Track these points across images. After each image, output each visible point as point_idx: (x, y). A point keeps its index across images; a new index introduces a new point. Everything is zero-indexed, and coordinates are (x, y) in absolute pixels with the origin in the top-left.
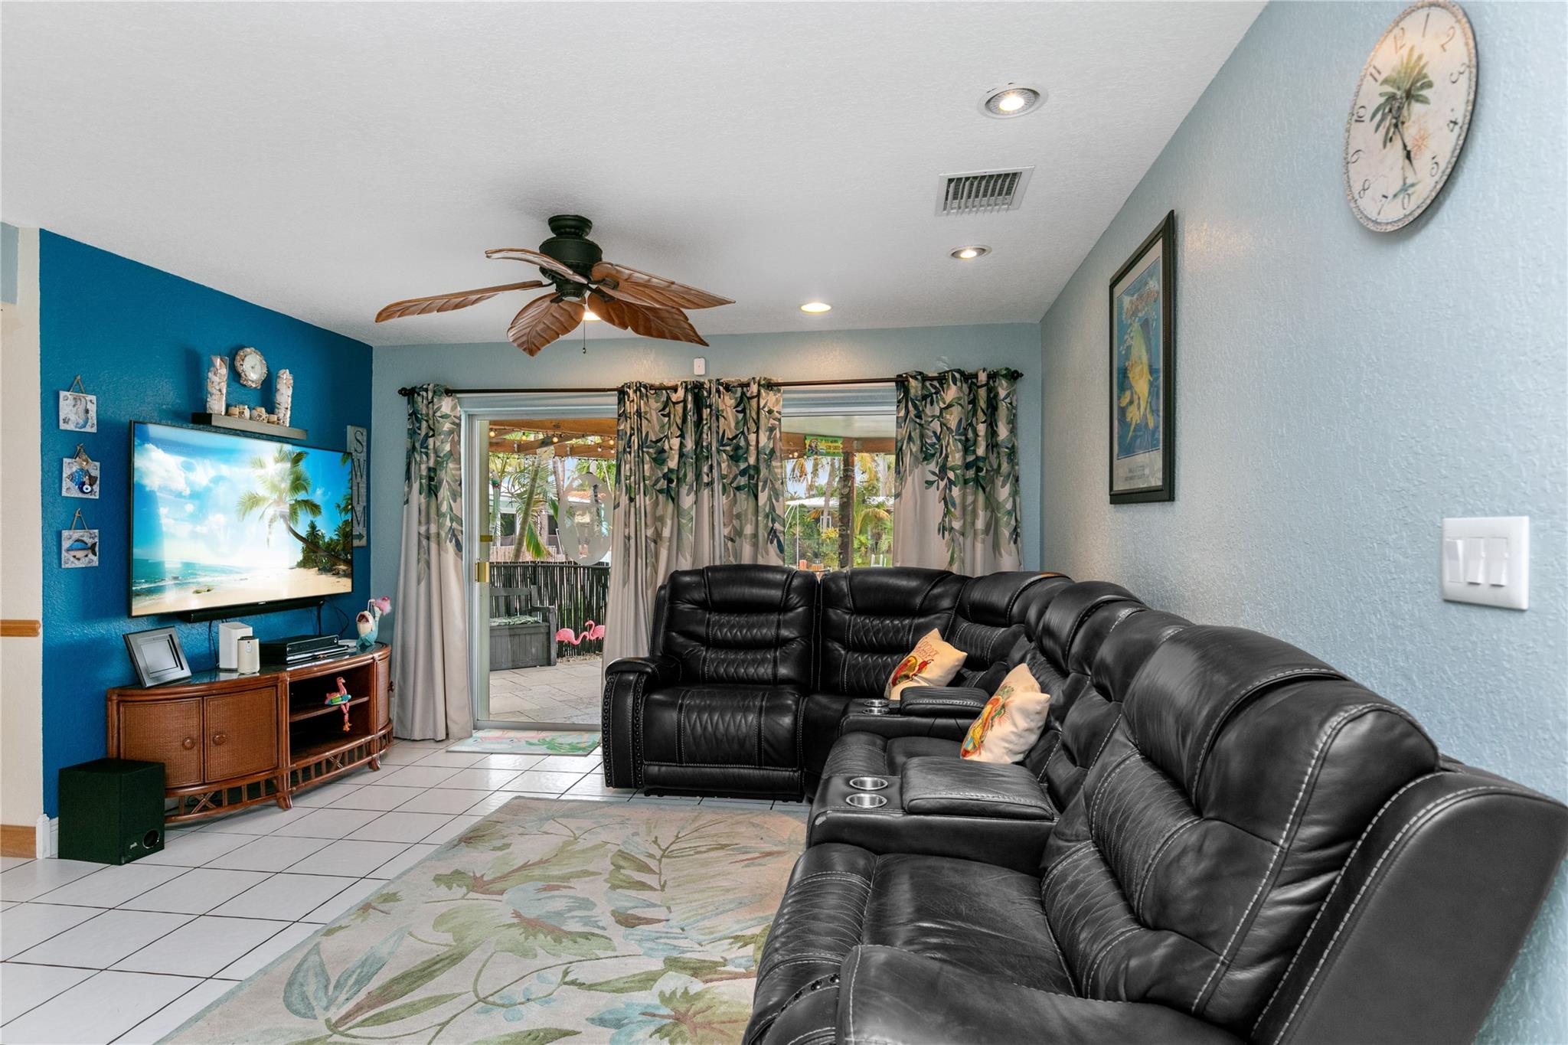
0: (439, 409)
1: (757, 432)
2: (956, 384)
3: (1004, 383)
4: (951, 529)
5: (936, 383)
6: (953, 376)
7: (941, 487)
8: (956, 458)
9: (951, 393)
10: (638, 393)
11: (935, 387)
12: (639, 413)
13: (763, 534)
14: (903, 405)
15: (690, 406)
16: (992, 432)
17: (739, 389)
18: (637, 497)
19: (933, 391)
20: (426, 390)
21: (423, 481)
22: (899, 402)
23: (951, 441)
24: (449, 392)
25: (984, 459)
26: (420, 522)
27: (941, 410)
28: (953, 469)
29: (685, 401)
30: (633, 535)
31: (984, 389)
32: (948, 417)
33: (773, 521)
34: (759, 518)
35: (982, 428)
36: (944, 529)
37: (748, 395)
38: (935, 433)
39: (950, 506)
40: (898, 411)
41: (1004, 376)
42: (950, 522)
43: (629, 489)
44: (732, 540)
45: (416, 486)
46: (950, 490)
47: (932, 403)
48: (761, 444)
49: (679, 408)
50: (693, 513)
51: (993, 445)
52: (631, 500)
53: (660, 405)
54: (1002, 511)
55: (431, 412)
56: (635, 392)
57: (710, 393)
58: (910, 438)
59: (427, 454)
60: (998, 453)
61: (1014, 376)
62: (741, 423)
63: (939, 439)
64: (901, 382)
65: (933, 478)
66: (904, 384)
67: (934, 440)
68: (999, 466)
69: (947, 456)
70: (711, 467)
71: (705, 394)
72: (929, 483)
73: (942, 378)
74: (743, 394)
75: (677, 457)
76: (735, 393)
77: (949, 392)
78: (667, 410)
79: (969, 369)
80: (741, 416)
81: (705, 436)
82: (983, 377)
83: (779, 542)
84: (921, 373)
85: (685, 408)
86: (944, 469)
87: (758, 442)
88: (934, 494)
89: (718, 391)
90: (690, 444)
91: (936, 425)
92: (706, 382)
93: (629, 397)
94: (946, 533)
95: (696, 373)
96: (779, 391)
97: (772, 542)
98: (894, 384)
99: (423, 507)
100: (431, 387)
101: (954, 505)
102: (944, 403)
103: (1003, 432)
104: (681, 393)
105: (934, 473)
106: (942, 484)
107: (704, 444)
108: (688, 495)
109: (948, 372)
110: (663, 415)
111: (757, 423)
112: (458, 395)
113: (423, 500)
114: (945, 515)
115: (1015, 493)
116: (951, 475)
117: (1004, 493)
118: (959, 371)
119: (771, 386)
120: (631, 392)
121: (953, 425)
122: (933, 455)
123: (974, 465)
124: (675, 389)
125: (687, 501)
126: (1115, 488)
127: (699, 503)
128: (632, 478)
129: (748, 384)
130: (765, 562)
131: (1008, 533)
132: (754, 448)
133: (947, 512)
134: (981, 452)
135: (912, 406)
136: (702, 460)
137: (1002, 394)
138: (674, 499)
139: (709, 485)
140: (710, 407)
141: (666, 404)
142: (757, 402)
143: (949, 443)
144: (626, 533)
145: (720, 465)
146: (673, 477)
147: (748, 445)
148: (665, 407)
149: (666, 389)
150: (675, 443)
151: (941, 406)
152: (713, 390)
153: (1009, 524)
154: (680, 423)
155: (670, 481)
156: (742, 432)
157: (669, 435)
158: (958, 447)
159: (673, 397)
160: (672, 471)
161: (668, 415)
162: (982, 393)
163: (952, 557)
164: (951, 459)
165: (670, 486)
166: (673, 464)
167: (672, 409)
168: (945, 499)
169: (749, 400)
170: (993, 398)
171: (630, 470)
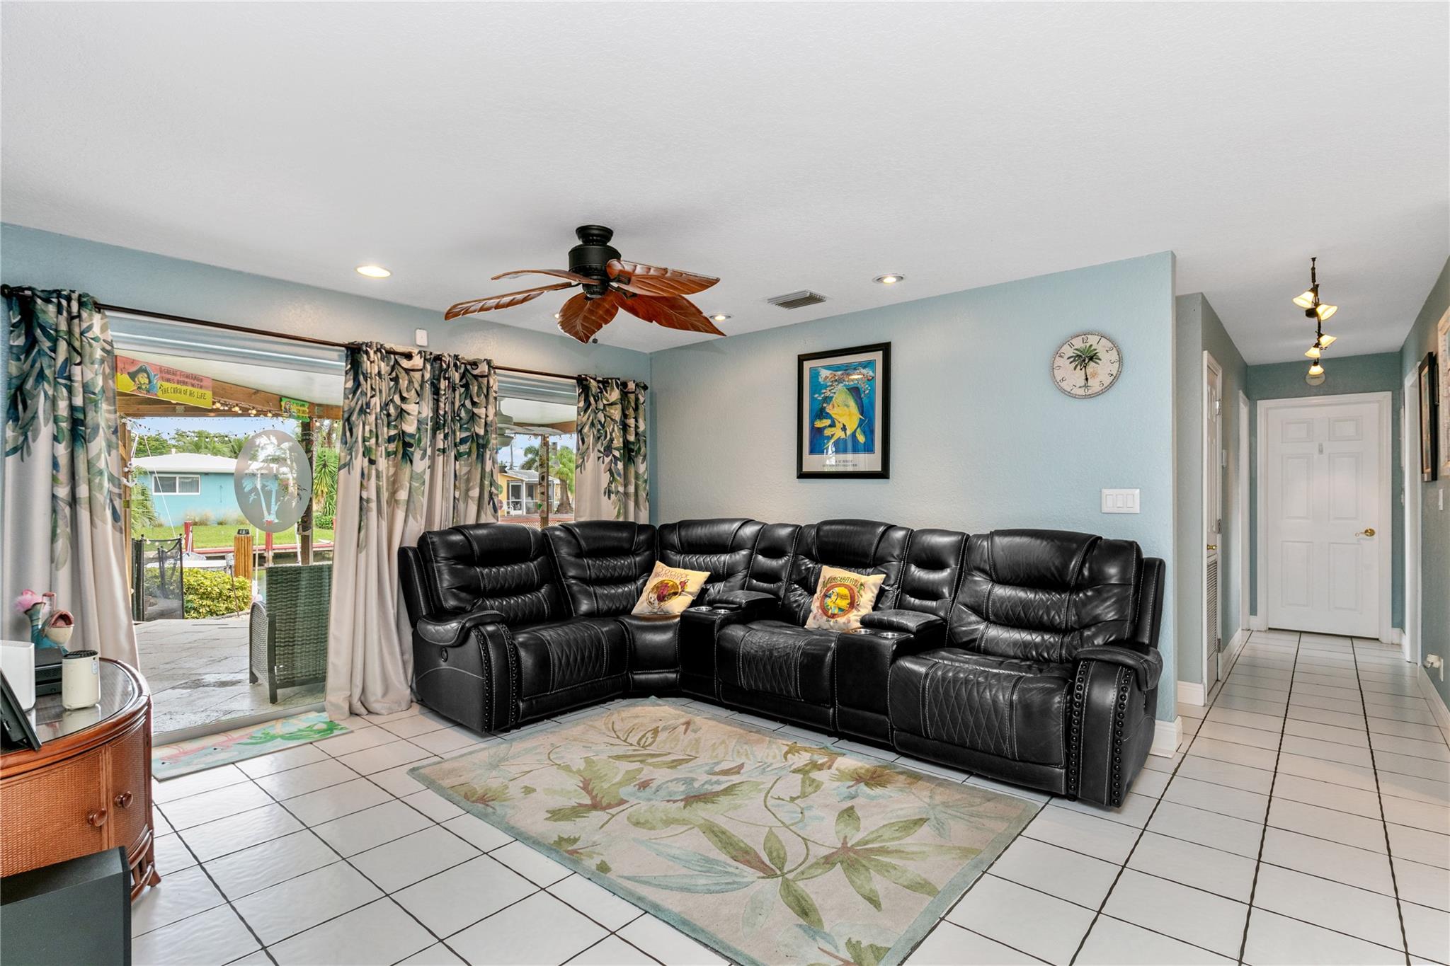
0: (90, 328)
1: (486, 407)
2: (616, 388)
3: (641, 391)
4: (618, 492)
5: (601, 385)
6: (617, 383)
7: (608, 463)
8: (618, 443)
10: (379, 354)
11: (600, 388)
12: (379, 374)
13: (485, 498)
14: (582, 398)
15: (427, 376)
16: (637, 427)
18: (381, 459)
19: (599, 390)
21: (64, 425)
22: (580, 396)
23: (616, 429)
25: (633, 443)
26: (54, 480)
27: (604, 405)
28: (616, 449)
29: (423, 370)
30: (373, 496)
31: (632, 395)
32: (612, 411)
33: (491, 485)
34: (485, 482)
35: (631, 422)
36: (610, 492)
37: (475, 372)
38: (600, 422)
39: (614, 475)
40: (579, 402)
41: (641, 388)
42: (616, 487)
43: (367, 452)
44: (459, 504)
46: (616, 464)
47: (598, 399)
49: (417, 375)
51: (637, 434)
52: (372, 462)
54: (642, 480)
56: (375, 352)
57: (448, 366)
60: (639, 440)
61: (645, 388)
62: (464, 397)
63: (603, 426)
64: (582, 381)
65: (601, 455)
66: (583, 384)
67: (600, 427)
68: (640, 449)
69: (612, 440)
70: (446, 436)
71: (443, 366)
72: (600, 459)
73: (605, 383)
74: (469, 370)
75: (416, 422)
76: (460, 369)
77: (612, 393)
78: (394, 374)
79: (624, 379)
80: (463, 390)
81: (441, 405)
82: (631, 386)
83: (494, 503)
84: (595, 377)
85: (423, 376)
86: (609, 449)
87: (487, 416)
88: (602, 466)
89: (455, 365)
90: (427, 412)
91: (602, 416)
92: (446, 355)
93: (369, 358)
94: (613, 496)
97: (490, 504)
98: (575, 381)
99: (63, 461)
100: (75, 296)
101: (619, 475)
102: (608, 401)
103: (642, 427)
104: (417, 362)
105: (602, 452)
106: (607, 460)
107: (440, 413)
108: (422, 459)
109: (612, 379)
110: (391, 379)
111: (487, 397)
112: (109, 312)
113: (62, 450)
114: (611, 482)
115: (647, 469)
116: (617, 454)
117: (642, 468)
119: (494, 368)
120: (371, 352)
121: (616, 417)
122: (601, 438)
123: (627, 446)
124: (409, 356)
125: (420, 465)
126: (805, 469)
127: (432, 467)
128: (373, 441)
129: (474, 364)
130: (483, 521)
131: (645, 495)
132: (483, 421)
133: (613, 480)
134: (632, 438)
135: (592, 399)
136: (437, 427)
137: (642, 399)
138: (411, 462)
139: (444, 451)
140: (449, 379)
141: (393, 369)
142: (488, 382)
143: (613, 430)
144: (365, 496)
145: (454, 432)
146: (412, 441)
147: (473, 417)
148: (392, 371)
149: (395, 353)
150: (411, 408)
151: (605, 402)
152: (452, 365)
153: (645, 488)
154: (418, 389)
155: (407, 445)
156: (463, 405)
157: (397, 399)
158: (619, 433)
159: (406, 363)
160: (412, 436)
161: (396, 380)
162: (632, 397)
163: (619, 513)
164: (615, 442)
165: (404, 447)
166: (410, 427)
167: (403, 374)
168: (610, 470)
169: (476, 377)
170: (637, 399)
171: (371, 431)
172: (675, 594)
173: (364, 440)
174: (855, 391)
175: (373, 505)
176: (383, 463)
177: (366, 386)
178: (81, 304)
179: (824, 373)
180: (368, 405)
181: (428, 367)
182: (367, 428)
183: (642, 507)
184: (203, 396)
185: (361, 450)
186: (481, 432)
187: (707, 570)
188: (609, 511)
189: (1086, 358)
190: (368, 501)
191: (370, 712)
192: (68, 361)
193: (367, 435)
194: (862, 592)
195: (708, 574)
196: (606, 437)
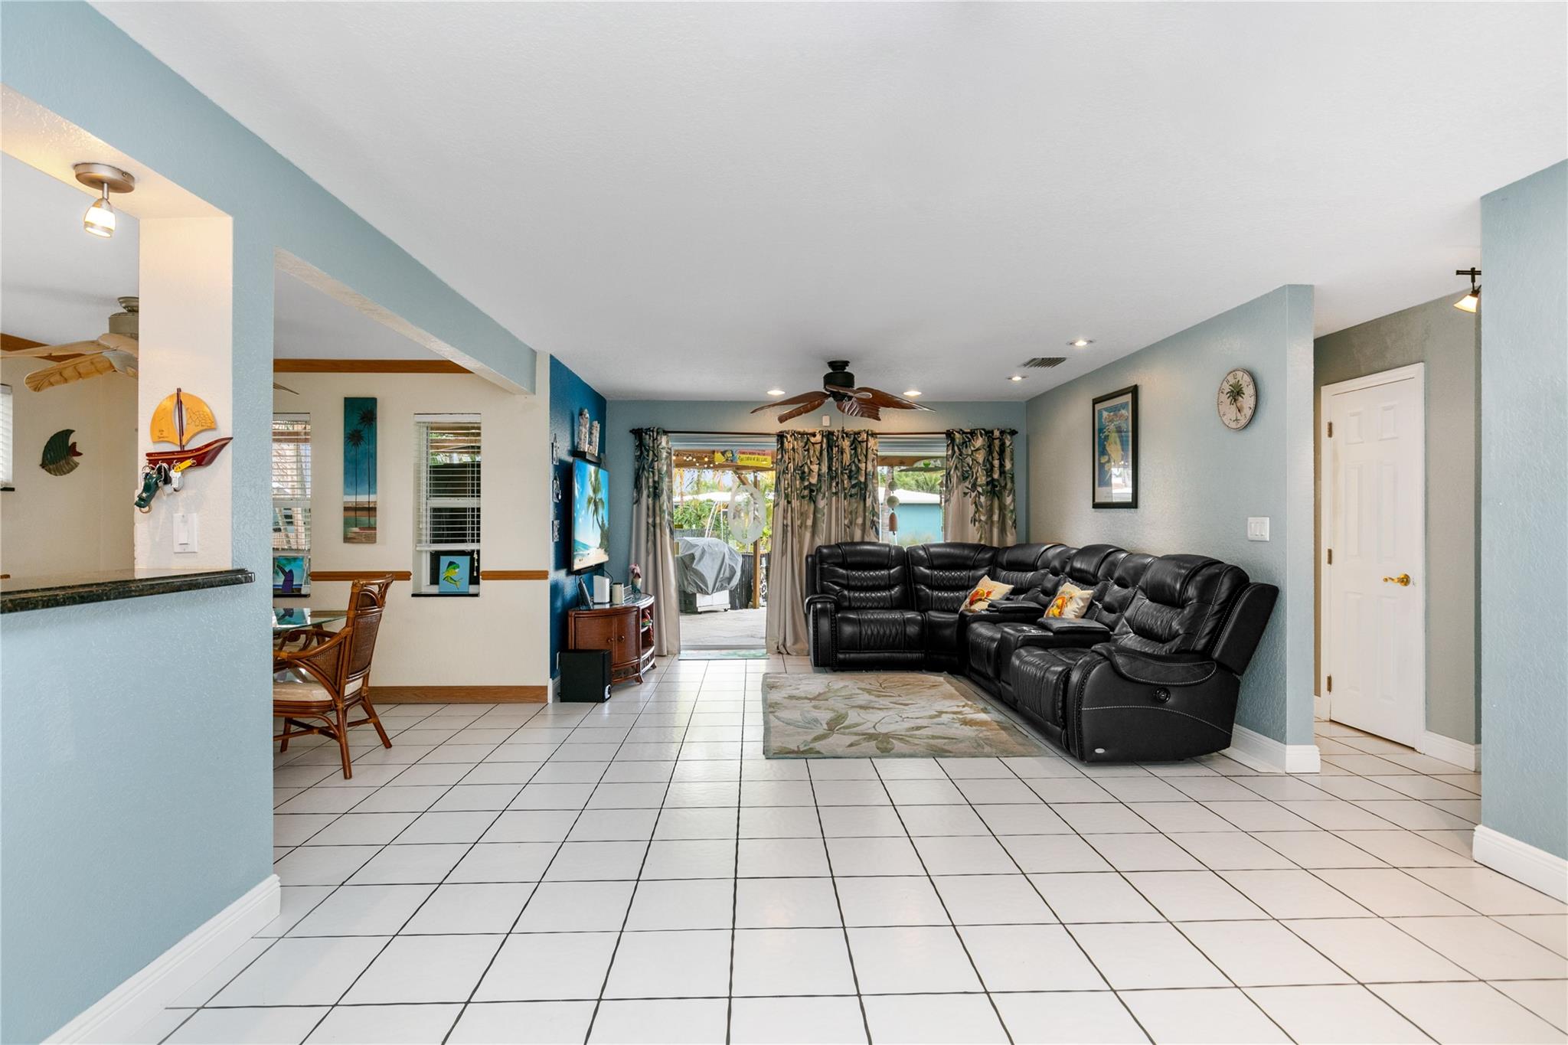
0: (661, 443)
1: (866, 463)
2: (982, 437)
3: (1009, 437)
4: (980, 521)
5: (969, 436)
6: (980, 432)
7: (972, 497)
8: (982, 480)
9: (979, 442)
11: (968, 438)
12: (793, 449)
13: (868, 523)
14: (950, 447)
15: (824, 446)
16: (1002, 466)
17: (852, 436)
18: (793, 501)
19: (967, 440)
20: (653, 431)
21: (651, 490)
22: (948, 446)
23: (980, 470)
24: (666, 433)
25: (997, 480)
26: (648, 516)
27: (972, 451)
28: (980, 486)
29: (821, 443)
30: (790, 524)
31: (998, 440)
32: (977, 456)
33: (873, 516)
34: (867, 514)
35: (996, 463)
36: (975, 520)
37: (860, 439)
38: (968, 465)
39: (979, 507)
40: (947, 451)
41: (1009, 433)
42: (979, 516)
43: (787, 496)
44: (849, 527)
45: (645, 493)
46: (979, 498)
47: (966, 447)
48: (868, 470)
49: (818, 447)
50: (825, 511)
51: (1002, 472)
52: (789, 502)
53: (803, 444)
54: (1008, 510)
55: (656, 446)
56: (791, 436)
57: (838, 438)
58: (956, 467)
59: (653, 473)
60: (1005, 477)
61: (1013, 433)
62: (853, 456)
63: (971, 468)
64: (949, 434)
65: (967, 491)
66: (950, 437)
67: (968, 469)
68: (1006, 484)
69: (976, 478)
70: (837, 484)
71: (835, 438)
72: (965, 494)
73: (973, 433)
74: (855, 438)
75: (816, 476)
76: (850, 438)
77: (978, 441)
78: (807, 447)
79: (988, 428)
80: (853, 452)
81: (834, 464)
82: (997, 433)
83: (876, 528)
84: (961, 430)
85: (822, 446)
86: (974, 486)
87: (866, 468)
88: (969, 500)
89: (843, 437)
90: (825, 469)
91: (969, 460)
93: (787, 439)
94: (977, 523)
95: (824, 424)
96: (876, 437)
97: (872, 528)
98: (945, 435)
99: (651, 506)
100: (655, 429)
101: (982, 507)
102: (974, 447)
103: (1008, 465)
104: (818, 438)
105: (968, 488)
106: (973, 494)
107: (834, 469)
108: (822, 499)
109: (977, 429)
110: (805, 450)
111: (866, 456)
112: (670, 434)
113: (650, 501)
114: (976, 512)
115: (1014, 500)
116: (980, 489)
117: (1008, 500)
118: (984, 430)
119: (874, 435)
120: (789, 436)
121: (981, 460)
122: (967, 478)
123: (991, 483)
124: (814, 435)
125: (822, 503)
126: (1097, 501)
127: (829, 504)
128: (790, 489)
129: (859, 433)
130: (867, 539)
131: (1011, 523)
132: (863, 472)
133: (977, 511)
134: (996, 476)
135: (956, 448)
136: (832, 479)
137: (1008, 443)
138: (814, 502)
139: (836, 494)
140: (838, 446)
141: (806, 444)
142: (867, 444)
143: (978, 471)
144: (785, 523)
145: (843, 481)
146: (814, 488)
147: (858, 469)
148: (805, 446)
149: (807, 434)
150: (815, 468)
151: (973, 449)
152: (840, 437)
153: (1011, 517)
154: (818, 455)
155: (812, 491)
156: (854, 462)
157: (809, 462)
158: (983, 473)
159: (813, 440)
160: (813, 485)
161: (808, 450)
162: (997, 442)
163: (981, 537)
164: (979, 480)
165: (811, 494)
166: (814, 480)
167: (811, 447)
168: (975, 503)
169: (860, 442)
170: (1002, 445)
171: (788, 484)
172: (980, 600)
173: (785, 490)
174: (1119, 430)
175: (789, 529)
176: (795, 503)
177: (786, 457)
178: (658, 433)
179: (1105, 414)
180: (787, 467)
181: (825, 440)
182: (786, 482)
183: (1008, 534)
184: (765, 460)
185: (783, 495)
186: (862, 479)
187: (1012, 584)
188: (973, 535)
189: (1236, 393)
190: (787, 526)
191: (788, 654)
192: (653, 460)
193: (786, 486)
194: (1068, 603)
195: (1012, 586)
196: (973, 476)
